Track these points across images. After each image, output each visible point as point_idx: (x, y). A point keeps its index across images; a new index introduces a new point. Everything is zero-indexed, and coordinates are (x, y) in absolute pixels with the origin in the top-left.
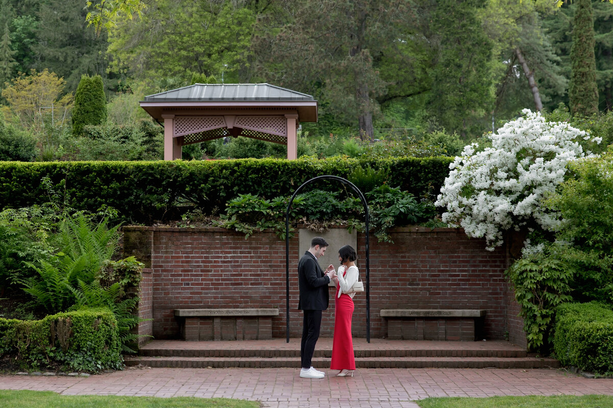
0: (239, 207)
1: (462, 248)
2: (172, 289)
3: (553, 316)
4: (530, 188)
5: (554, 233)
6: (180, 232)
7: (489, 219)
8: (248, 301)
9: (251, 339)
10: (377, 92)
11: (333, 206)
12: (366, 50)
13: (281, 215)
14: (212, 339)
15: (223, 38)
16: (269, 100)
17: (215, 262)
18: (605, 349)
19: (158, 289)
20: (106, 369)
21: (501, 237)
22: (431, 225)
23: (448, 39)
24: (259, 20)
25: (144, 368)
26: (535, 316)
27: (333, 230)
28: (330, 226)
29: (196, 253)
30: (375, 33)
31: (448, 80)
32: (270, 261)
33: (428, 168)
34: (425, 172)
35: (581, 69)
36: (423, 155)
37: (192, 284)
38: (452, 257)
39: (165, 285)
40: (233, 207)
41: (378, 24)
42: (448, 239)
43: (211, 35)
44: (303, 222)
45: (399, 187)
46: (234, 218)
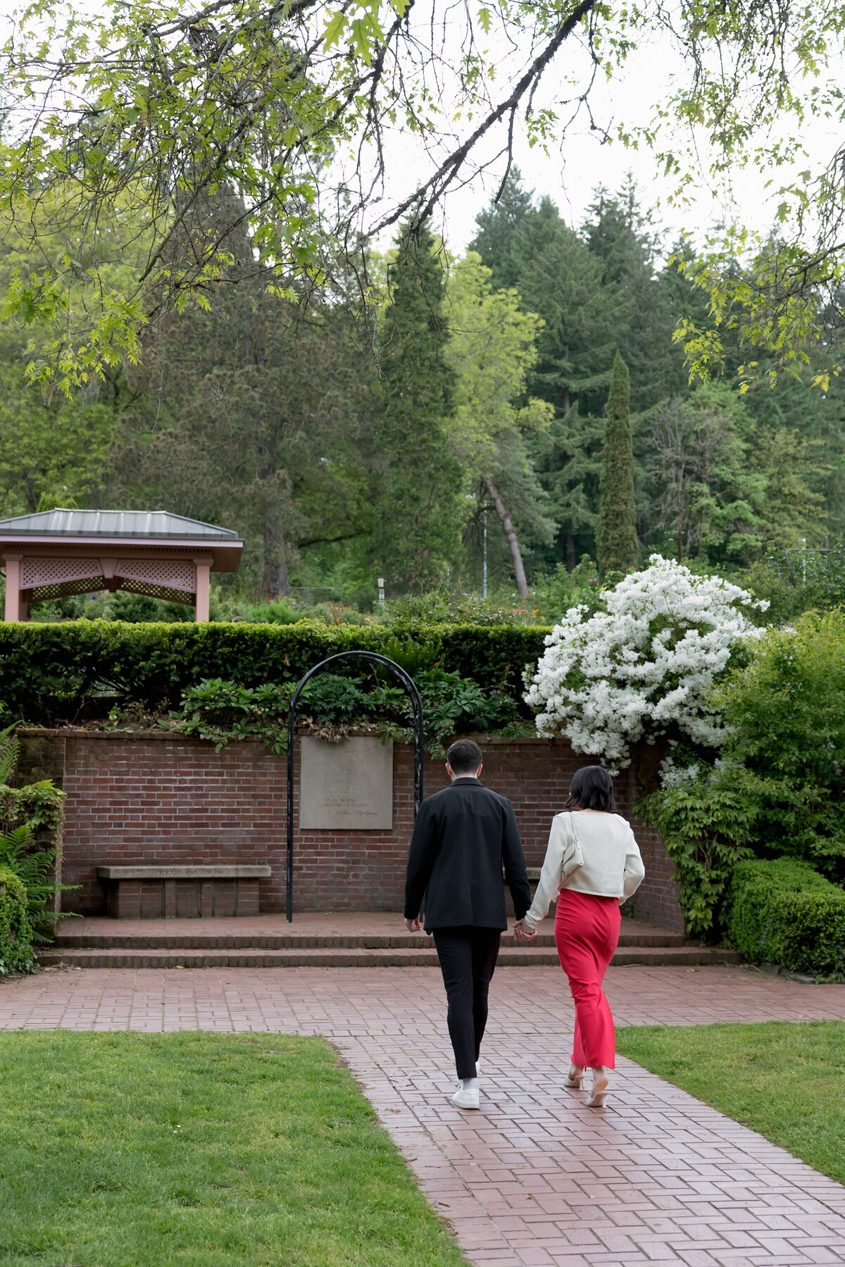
0: (204, 700)
1: (559, 771)
2: (95, 833)
3: (728, 882)
4: (673, 679)
5: (710, 748)
6: (109, 739)
7: (611, 725)
8: (217, 852)
9: (226, 915)
10: (297, 533)
11: (357, 700)
12: (282, 472)
13: (272, 714)
14: (162, 915)
15: (66, 446)
16: (170, 536)
17: (165, 788)
18: (829, 937)
19: (71, 833)
20: (11, 973)
21: (627, 754)
22: (510, 733)
23: (400, 460)
24: (123, 421)
25: (69, 969)
26: (699, 881)
27: (356, 739)
28: (351, 733)
29: (137, 773)
30: (296, 447)
31: (400, 518)
32: (254, 789)
33: (499, 643)
34: (495, 649)
35: (615, 507)
36: (491, 623)
37: (127, 825)
38: (543, 784)
39: (83, 826)
40: (193, 700)
41: (300, 434)
42: (538, 755)
43: (48, 442)
44: (308, 726)
45: (457, 672)
46: (196, 717)
